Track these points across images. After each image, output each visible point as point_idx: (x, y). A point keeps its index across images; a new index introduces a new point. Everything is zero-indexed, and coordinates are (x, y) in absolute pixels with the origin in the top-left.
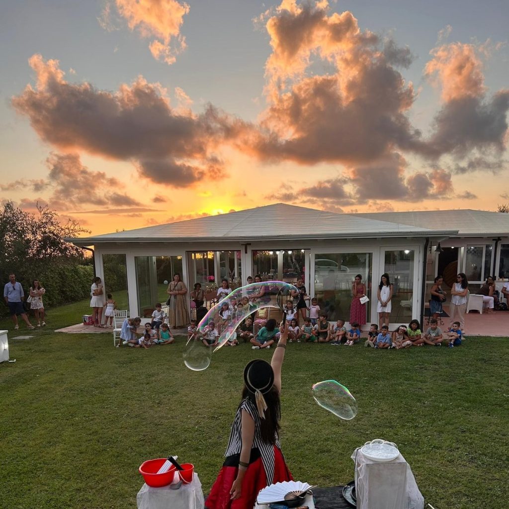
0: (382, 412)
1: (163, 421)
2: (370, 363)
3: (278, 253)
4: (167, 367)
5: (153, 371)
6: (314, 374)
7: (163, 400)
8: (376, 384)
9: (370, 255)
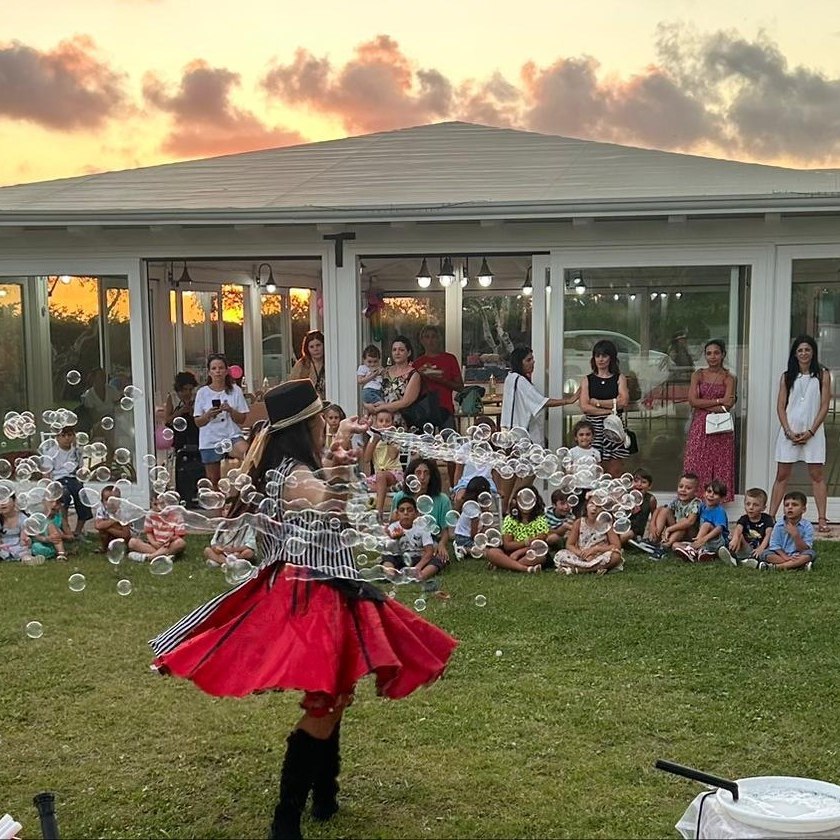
0: (785, 744)
1: (31, 770)
2: (743, 609)
3: (445, 281)
4: (67, 617)
5: (13, 630)
6: (556, 638)
7: (39, 710)
8: (765, 667)
9: (744, 271)
